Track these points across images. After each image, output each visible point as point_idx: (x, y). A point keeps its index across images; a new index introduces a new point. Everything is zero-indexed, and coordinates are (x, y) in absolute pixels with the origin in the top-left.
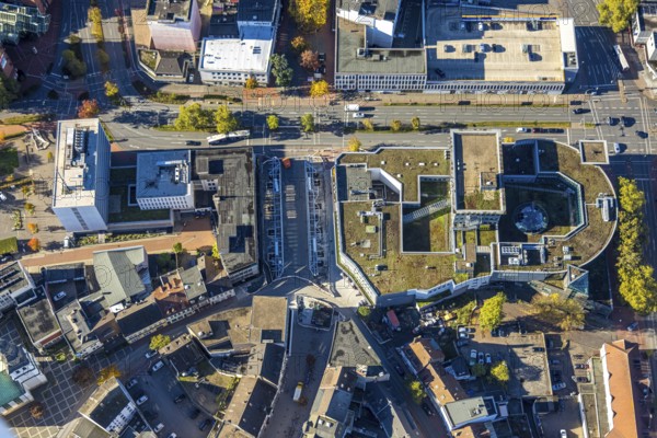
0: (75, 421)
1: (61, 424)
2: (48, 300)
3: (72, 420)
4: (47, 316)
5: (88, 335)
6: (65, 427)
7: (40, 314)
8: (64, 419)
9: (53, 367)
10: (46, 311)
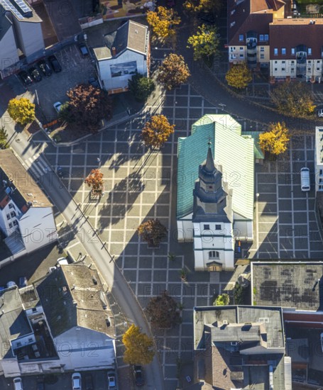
0: (111, 281)
1: (118, 263)
2: (314, 312)
3: (115, 278)
4: (287, 299)
5: (209, 336)
6: (112, 266)
7: (296, 291)
8: (122, 270)
9: (216, 286)
10: (296, 300)
